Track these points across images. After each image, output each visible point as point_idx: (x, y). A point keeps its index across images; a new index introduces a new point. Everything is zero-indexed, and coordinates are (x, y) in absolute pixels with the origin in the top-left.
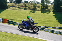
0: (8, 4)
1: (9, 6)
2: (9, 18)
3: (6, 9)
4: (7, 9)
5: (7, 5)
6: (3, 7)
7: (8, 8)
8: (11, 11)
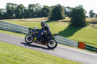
0: (87, 20)
1: (88, 22)
2: (88, 41)
3: (83, 27)
4: (85, 28)
5: (85, 21)
6: (79, 24)
7: (86, 25)
8: (90, 30)
